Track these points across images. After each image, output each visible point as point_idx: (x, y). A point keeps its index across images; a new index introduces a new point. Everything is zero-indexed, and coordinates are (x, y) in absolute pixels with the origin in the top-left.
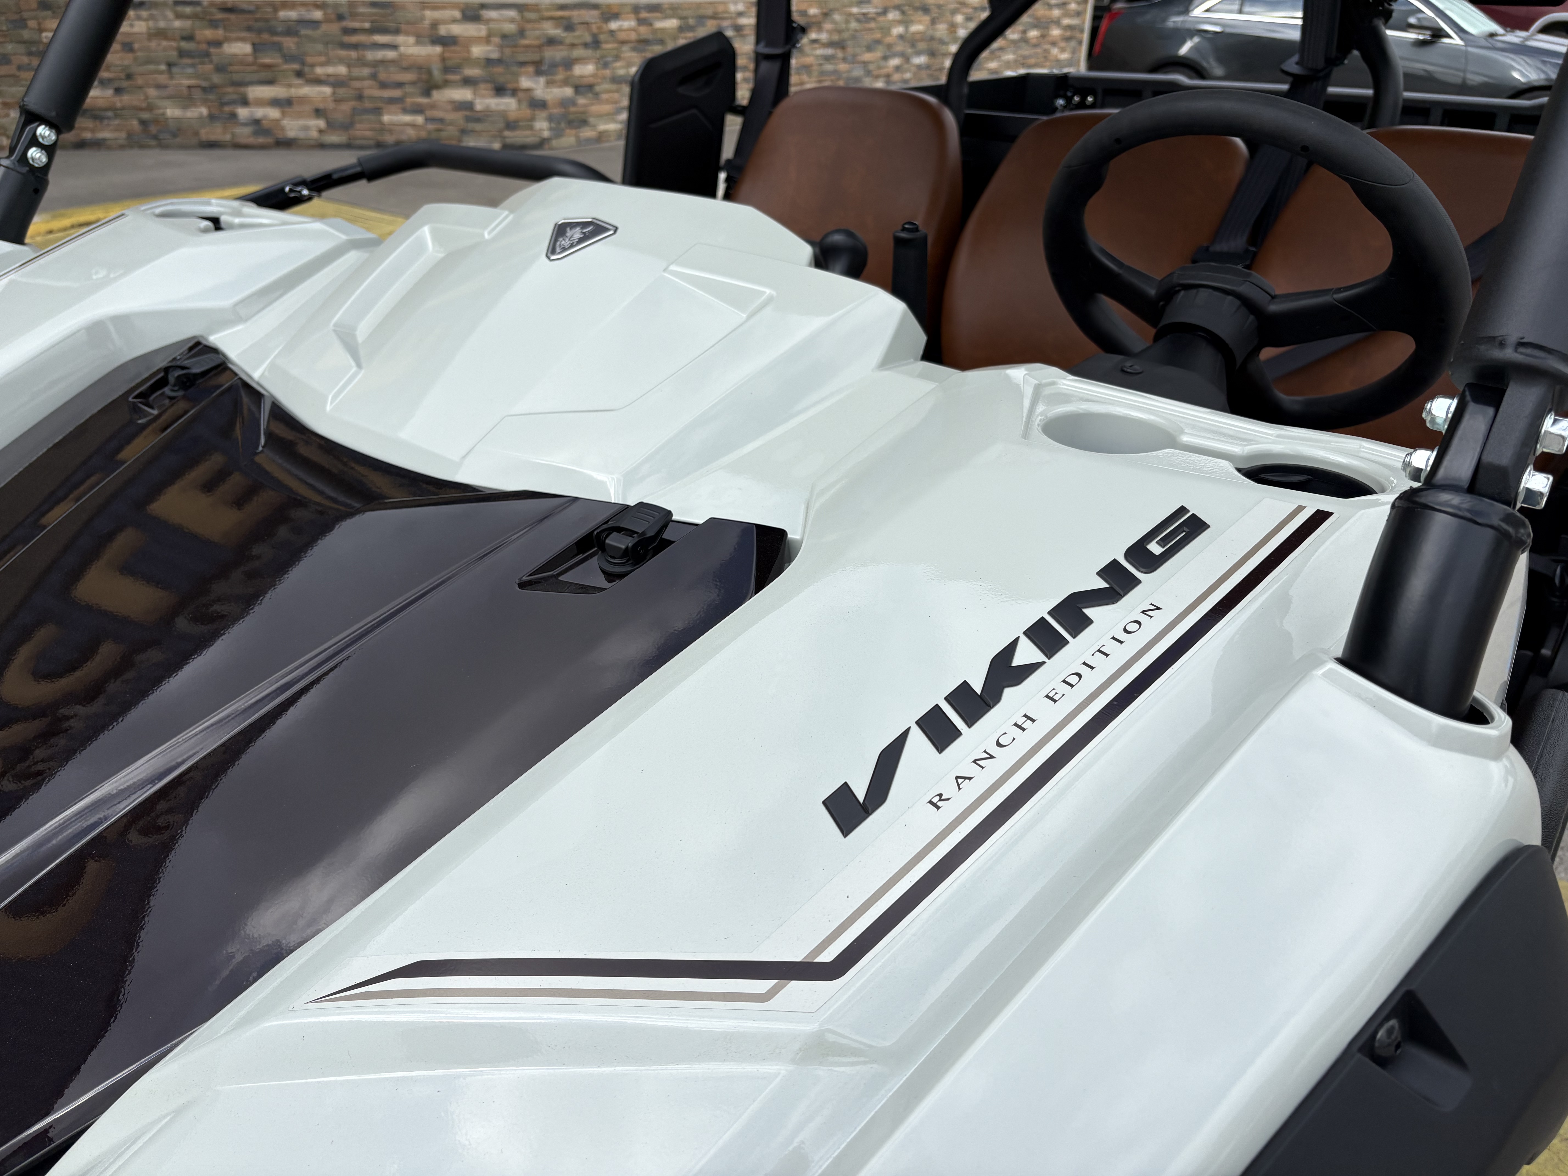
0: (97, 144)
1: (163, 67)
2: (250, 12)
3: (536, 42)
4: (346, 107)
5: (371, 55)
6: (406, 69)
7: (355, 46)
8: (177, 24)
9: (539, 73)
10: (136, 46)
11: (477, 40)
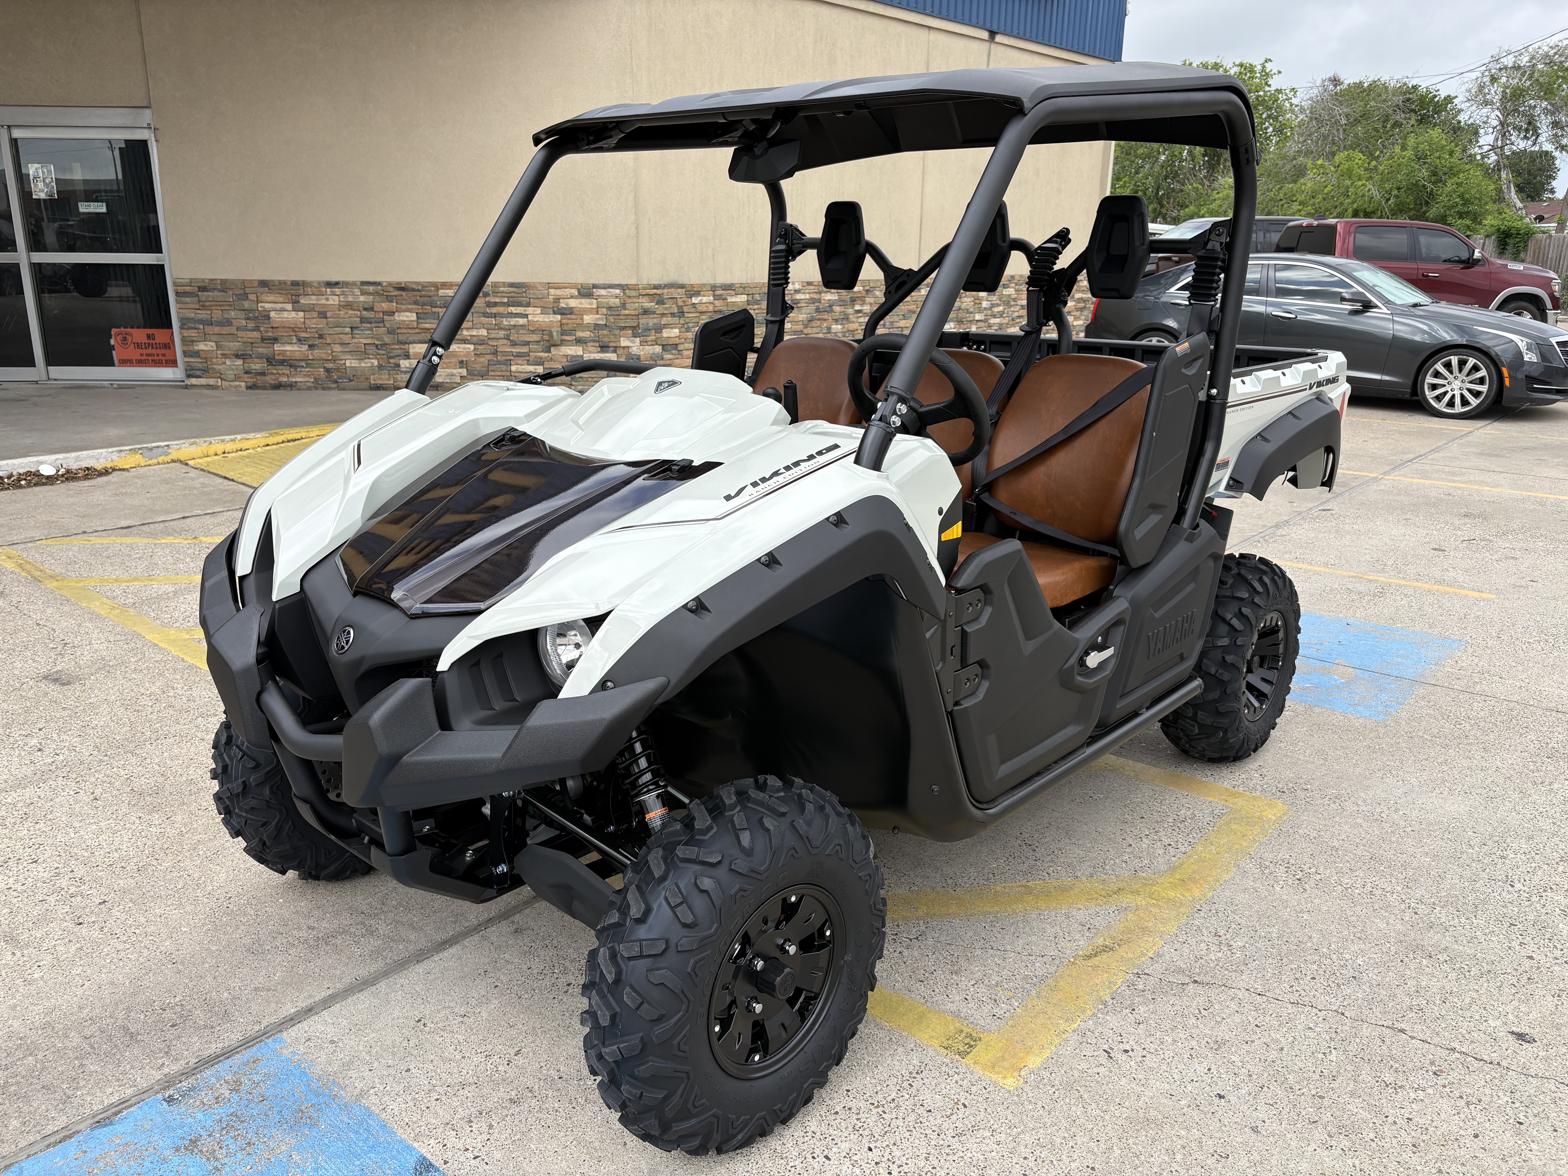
0: (291, 386)
1: (348, 330)
2: (418, 290)
3: (636, 312)
4: (484, 360)
5: (505, 322)
6: (533, 332)
7: (495, 316)
8: (362, 298)
9: (635, 335)
10: (329, 314)
11: (589, 311)
